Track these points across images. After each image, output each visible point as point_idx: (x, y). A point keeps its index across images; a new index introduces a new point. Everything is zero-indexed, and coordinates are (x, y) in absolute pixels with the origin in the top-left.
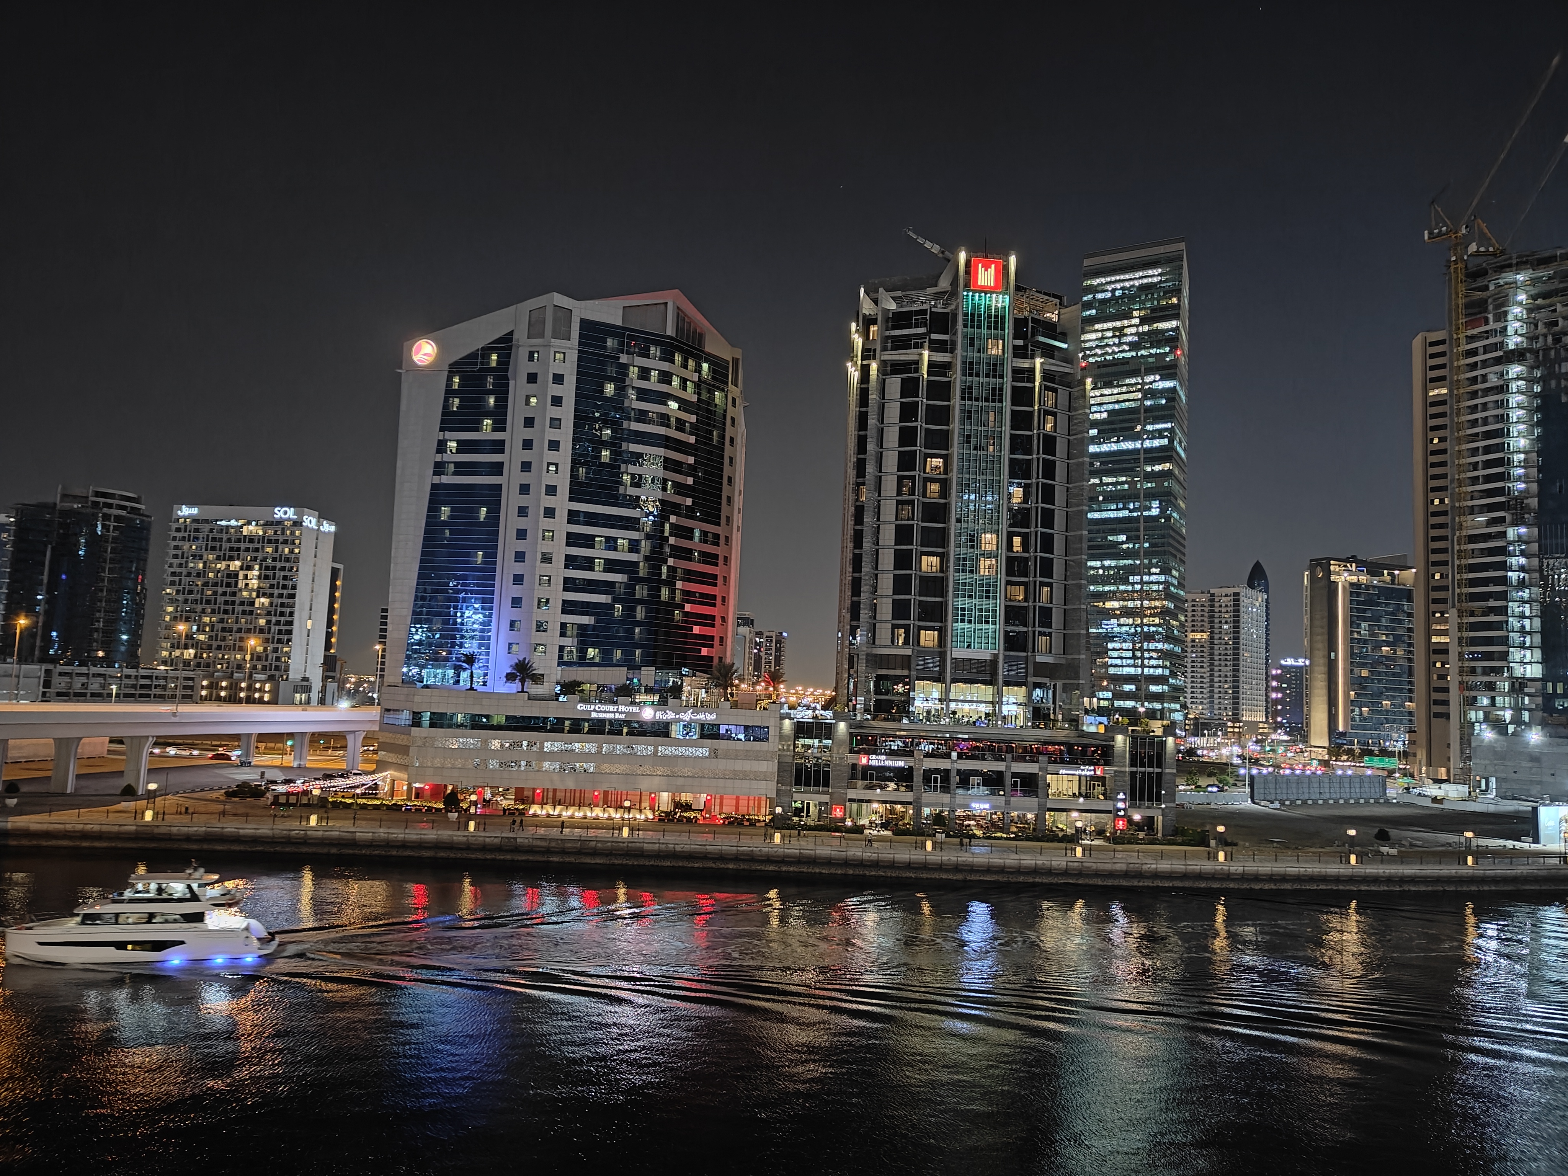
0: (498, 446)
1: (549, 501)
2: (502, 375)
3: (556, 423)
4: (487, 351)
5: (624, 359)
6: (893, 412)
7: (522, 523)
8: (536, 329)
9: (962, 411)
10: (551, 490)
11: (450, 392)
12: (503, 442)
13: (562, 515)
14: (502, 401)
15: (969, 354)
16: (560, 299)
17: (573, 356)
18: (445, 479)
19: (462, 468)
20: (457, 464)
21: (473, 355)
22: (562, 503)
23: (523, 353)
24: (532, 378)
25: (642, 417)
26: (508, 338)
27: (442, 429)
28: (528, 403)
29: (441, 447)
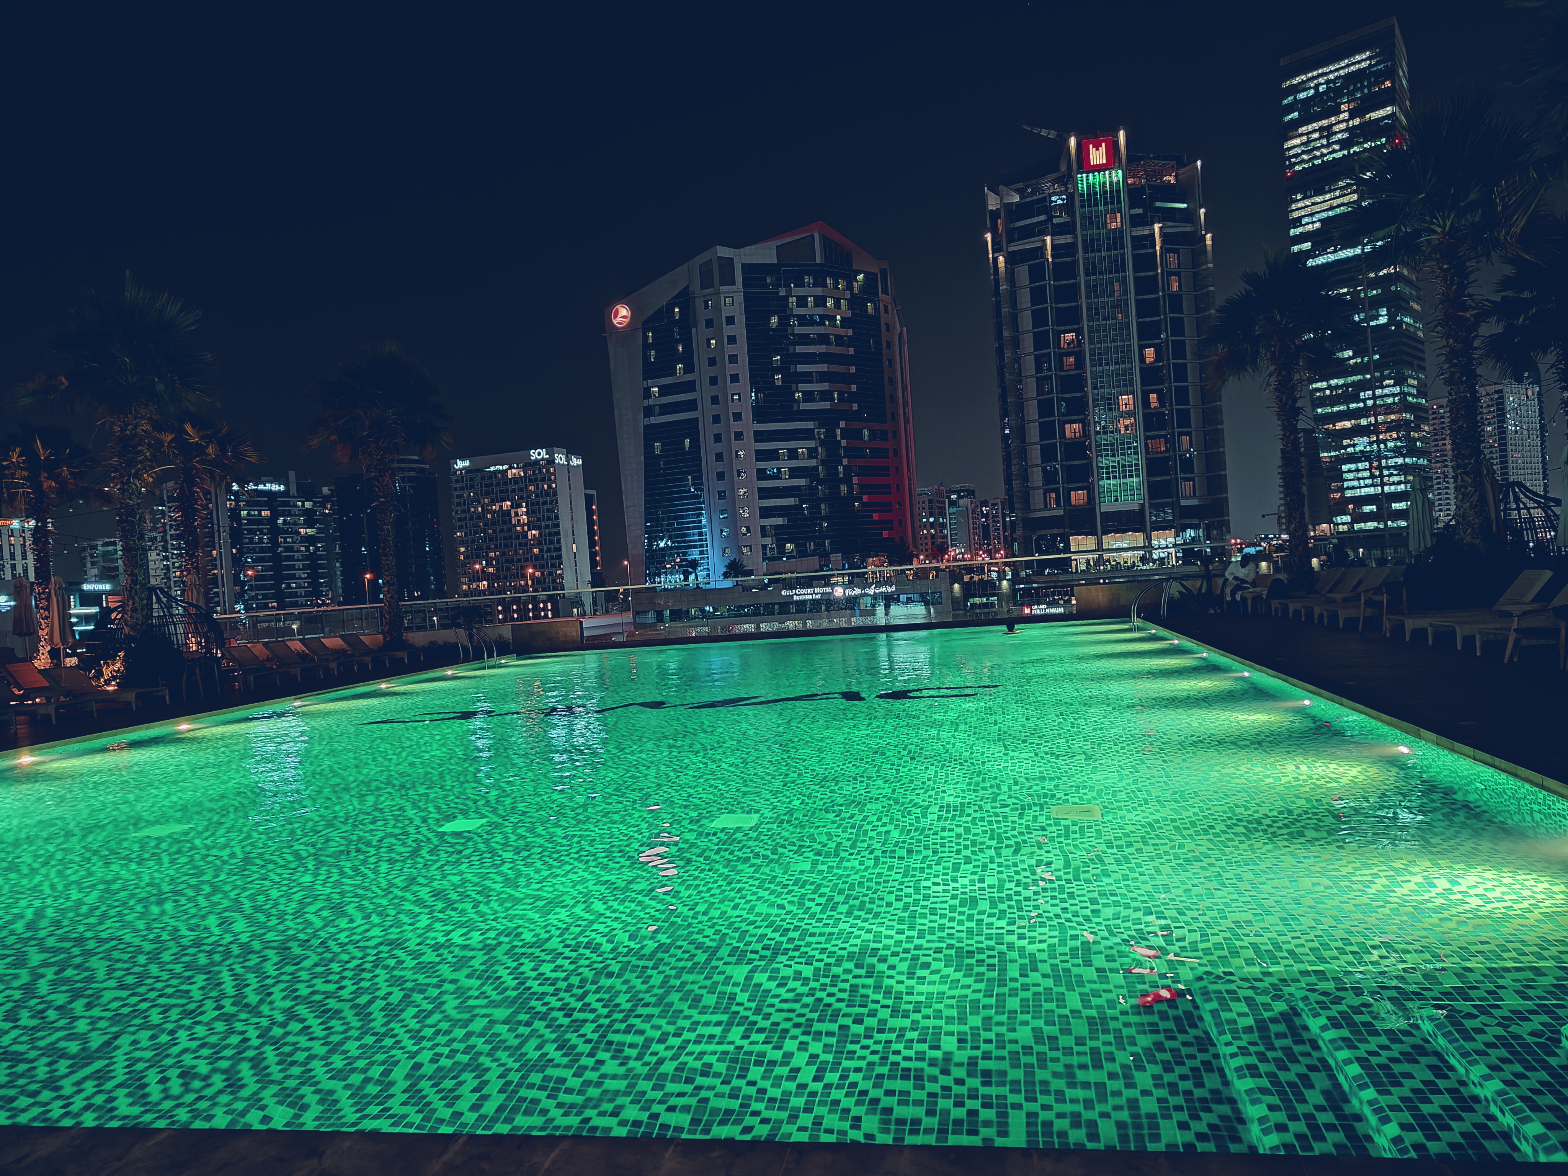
0: (690, 386)
1: (736, 427)
2: (687, 323)
3: (733, 359)
4: (670, 307)
5: (782, 292)
6: (1025, 298)
7: (719, 448)
8: (707, 282)
9: (1087, 286)
10: (738, 417)
11: (646, 347)
12: (693, 383)
13: (749, 436)
14: (688, 347)
15: (1089, 232)
16: (723, 252)
17: (740, 298)
18: (653, 420)
19: (666, 409)
20: (661, 406)
21: (660, 311)
22: (749, 426)
23: (699, 303)
24: (709, 323)
25: (804, 339)
26: (685, 292)
27: (645, 379)
28: (709, 345)
29: (647, 394)
